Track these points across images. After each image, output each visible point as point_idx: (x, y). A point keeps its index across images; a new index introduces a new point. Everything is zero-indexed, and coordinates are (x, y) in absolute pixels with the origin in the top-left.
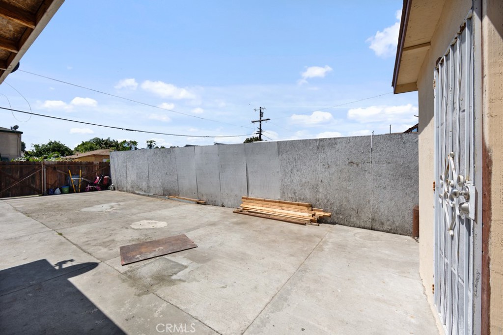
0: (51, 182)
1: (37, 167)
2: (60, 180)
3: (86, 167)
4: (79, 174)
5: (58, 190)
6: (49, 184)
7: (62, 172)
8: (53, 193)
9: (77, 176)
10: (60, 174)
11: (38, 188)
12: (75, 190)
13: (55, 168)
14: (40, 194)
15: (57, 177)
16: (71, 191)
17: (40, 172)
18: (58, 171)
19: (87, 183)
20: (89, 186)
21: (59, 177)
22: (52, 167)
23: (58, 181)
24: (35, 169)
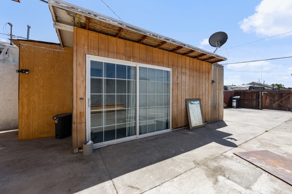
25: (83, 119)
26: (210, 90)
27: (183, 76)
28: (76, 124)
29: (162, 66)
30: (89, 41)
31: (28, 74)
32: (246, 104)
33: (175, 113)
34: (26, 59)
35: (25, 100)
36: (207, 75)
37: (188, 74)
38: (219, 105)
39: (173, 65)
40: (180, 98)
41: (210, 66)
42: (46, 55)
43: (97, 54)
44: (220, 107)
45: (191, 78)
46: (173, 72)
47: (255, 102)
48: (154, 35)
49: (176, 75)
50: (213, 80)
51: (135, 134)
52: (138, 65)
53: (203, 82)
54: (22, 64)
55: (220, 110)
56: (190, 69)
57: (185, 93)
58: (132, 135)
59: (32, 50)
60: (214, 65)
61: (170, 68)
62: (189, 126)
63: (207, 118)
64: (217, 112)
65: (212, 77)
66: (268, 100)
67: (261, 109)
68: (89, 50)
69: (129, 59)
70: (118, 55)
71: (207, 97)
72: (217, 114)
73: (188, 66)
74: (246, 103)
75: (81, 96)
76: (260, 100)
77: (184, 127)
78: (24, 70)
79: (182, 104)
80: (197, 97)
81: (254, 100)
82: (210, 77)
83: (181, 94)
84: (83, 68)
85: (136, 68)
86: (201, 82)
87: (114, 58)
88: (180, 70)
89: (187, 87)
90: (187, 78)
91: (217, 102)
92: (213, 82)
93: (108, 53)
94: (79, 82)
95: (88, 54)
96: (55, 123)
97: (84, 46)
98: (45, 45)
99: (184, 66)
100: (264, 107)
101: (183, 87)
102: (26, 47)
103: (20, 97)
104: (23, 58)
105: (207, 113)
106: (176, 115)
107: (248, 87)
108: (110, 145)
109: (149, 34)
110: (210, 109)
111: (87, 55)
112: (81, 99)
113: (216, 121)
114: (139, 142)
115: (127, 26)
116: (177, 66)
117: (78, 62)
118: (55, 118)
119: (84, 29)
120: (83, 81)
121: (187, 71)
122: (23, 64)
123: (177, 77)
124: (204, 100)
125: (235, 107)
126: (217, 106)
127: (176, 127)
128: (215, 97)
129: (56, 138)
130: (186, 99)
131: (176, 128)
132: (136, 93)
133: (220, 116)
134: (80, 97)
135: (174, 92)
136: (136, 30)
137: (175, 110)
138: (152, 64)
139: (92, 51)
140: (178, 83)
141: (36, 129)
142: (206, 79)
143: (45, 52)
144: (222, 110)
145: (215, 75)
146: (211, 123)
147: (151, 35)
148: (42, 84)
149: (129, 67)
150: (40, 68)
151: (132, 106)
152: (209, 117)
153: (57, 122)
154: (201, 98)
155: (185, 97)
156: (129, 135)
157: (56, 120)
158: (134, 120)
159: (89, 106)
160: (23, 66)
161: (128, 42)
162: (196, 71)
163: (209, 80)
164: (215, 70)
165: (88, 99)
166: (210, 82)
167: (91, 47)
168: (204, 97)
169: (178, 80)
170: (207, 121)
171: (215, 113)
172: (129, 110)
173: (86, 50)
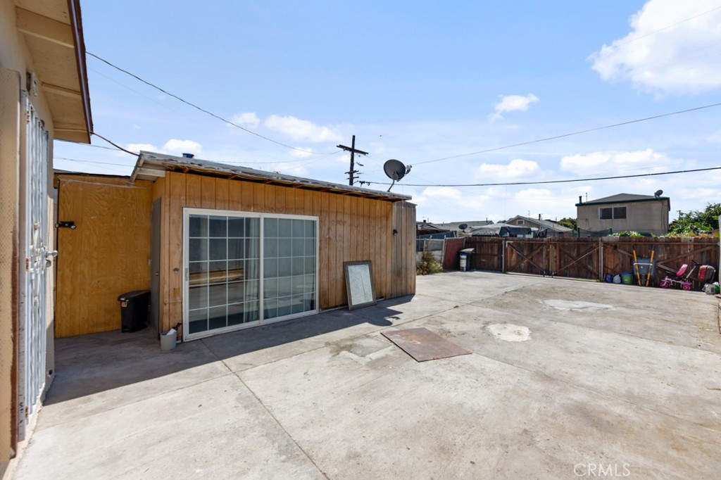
0: (611, 266)
1: (594, 245)
2: (622, 265)
3: (666, 246)
4: (650, 258)
5: (617, 278)
6: (607, 268)
7: (626, 253)
8: (611, 281)
9: (646, 261)
10: (624, 255)
11: (595, 271)
12: (639, 282)
13: (615, 247)
14: (598, 278)
15: (619, 259)
16: (634, 282)
17: (598, 251)
18: (619, 250)
19: (665, 273)
20: (667, 279)
21: (621, 259)
22: (611, 246)
23: (620, 265)
24: (592, 247)
25: (178, 298)
26: (389, 245)
27: (338, 226)
28: (168, 305)
29: (301, 214)
30: (188, 189)
31: (75, 228)
32: (483, 262)
33: (325, 285)
34: (69, 204)
35: (67, 272)
36: (384, 222)
37: (348, 222)
38: (406, 269)
39: (321, 211)
40: (333, 262)
41: (389, 207)
42: (104, 196)
43: (199, 205)
44: (409, 272)
45: (354, 228)
46: (321, 221)
47: (496, 258)
48: (283, 179)
49: (327, 226)
50: (395, 228)
51: (258, 318)
52: (263, 216)
53: (377, 233)
54: (62, 212)
55: (409, 276)
56: (351, 214)
57: (342, 252)
58: (252, 320)
59: (80, 189)
60: (398, 205)
61: (317, 215)
62: (347, 304)
63: (384, 291)
64: (404, 281)
65: (393, 223)
66: (514, 256)
67: (505, 273)
68: (188, 201)
69: (247, 208)
70: (231, 205)
71: (383, 257)
72: (404, 285)
73: (347, 211)
74: (484, 260)
75: (176, 265)
76: (503, 256)
77: (341, 306)
78: (67, 223)
79: (338, 270)
80: (366, 258)
81: (495, 255)
82: (390, 225)
83: (335, 254)
84: (179, 227)
85: (259, 219)
86: (372, 233)
87: (224, 209)
88: (333, 217)
89: (346, 244)
90: (347, 228)
91: (404, 264)
92: (395, 232)
93: (215, 203)
94: (173, 247)
95: (186, 207)
96: (122, 308)
97: (180, 196)
98: (102, 178)
99: (340, 210)
100: (509, 267)
101: (339, 244)
102: (70, 184)
103: (59, 267)
104: (64, 202)
105: (384, 284)
106: (327, 288)
107: (498, 228)
108: (218, 335)
109: (275, 178)
110: (389, 276)
111: (184, 209)
112: (176, 270)
113: (402, 296)
114: (263, 329)
115: (243, 172)
116: (329, 212)
117: (171, 218)
118: (123, 299)
119: (180, 174)
120: (178, 245)
121: (347, 219)
122: (64, 213)
123: (329, 229)
124: (378, 261)
125: (465, 269)
126: (404, 270)
127: (325, 306)
128: (400, 257)
129: (123, 331)
130: (344, 263)
131: (326, 309)
132: (259, 257)
133: (408, 287)
134: (174, 268)
135: (323, 252)
136: (257, 175)
137: (325, 280)
138: (285, 213)
139: (192, 202)
140: (329, 238)
141: (86, 318)
142: (381, 228)
143: (102, 190)
144: (413, 278)
145: (399, 220)
146: (391, 298)
147: (280, 178)
148: (96, 244)
149: (248, 220)
150: (92, 218)
151: (252, 276)
152: (387, 289)
153: (125, 306)
154: (372, 258)
155: (342, 258)
156: (248, 321)
157: (123, 303)
158: (255, 298)
159: (186, 280)
160: (64, 216)
161: (246, 183)
162: (363, 216)
163: (387, 229)
164: (399, 212)
165: (186, 269)
166: (390, 232)
167: (190, 196)
168: (378, 257)
169: (331, 233)
170: (384, 295)
171: (399, 282)
172: (248, 283)
173: (184, 202)
